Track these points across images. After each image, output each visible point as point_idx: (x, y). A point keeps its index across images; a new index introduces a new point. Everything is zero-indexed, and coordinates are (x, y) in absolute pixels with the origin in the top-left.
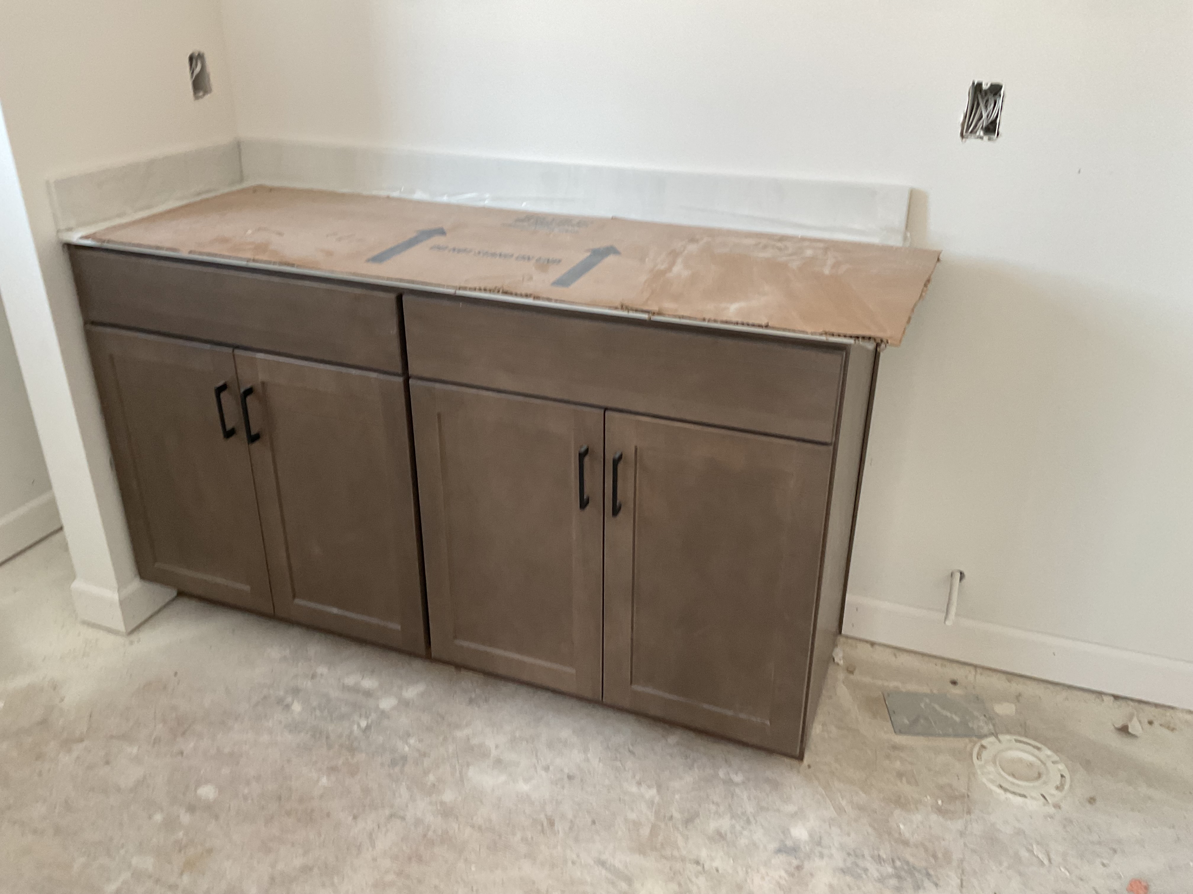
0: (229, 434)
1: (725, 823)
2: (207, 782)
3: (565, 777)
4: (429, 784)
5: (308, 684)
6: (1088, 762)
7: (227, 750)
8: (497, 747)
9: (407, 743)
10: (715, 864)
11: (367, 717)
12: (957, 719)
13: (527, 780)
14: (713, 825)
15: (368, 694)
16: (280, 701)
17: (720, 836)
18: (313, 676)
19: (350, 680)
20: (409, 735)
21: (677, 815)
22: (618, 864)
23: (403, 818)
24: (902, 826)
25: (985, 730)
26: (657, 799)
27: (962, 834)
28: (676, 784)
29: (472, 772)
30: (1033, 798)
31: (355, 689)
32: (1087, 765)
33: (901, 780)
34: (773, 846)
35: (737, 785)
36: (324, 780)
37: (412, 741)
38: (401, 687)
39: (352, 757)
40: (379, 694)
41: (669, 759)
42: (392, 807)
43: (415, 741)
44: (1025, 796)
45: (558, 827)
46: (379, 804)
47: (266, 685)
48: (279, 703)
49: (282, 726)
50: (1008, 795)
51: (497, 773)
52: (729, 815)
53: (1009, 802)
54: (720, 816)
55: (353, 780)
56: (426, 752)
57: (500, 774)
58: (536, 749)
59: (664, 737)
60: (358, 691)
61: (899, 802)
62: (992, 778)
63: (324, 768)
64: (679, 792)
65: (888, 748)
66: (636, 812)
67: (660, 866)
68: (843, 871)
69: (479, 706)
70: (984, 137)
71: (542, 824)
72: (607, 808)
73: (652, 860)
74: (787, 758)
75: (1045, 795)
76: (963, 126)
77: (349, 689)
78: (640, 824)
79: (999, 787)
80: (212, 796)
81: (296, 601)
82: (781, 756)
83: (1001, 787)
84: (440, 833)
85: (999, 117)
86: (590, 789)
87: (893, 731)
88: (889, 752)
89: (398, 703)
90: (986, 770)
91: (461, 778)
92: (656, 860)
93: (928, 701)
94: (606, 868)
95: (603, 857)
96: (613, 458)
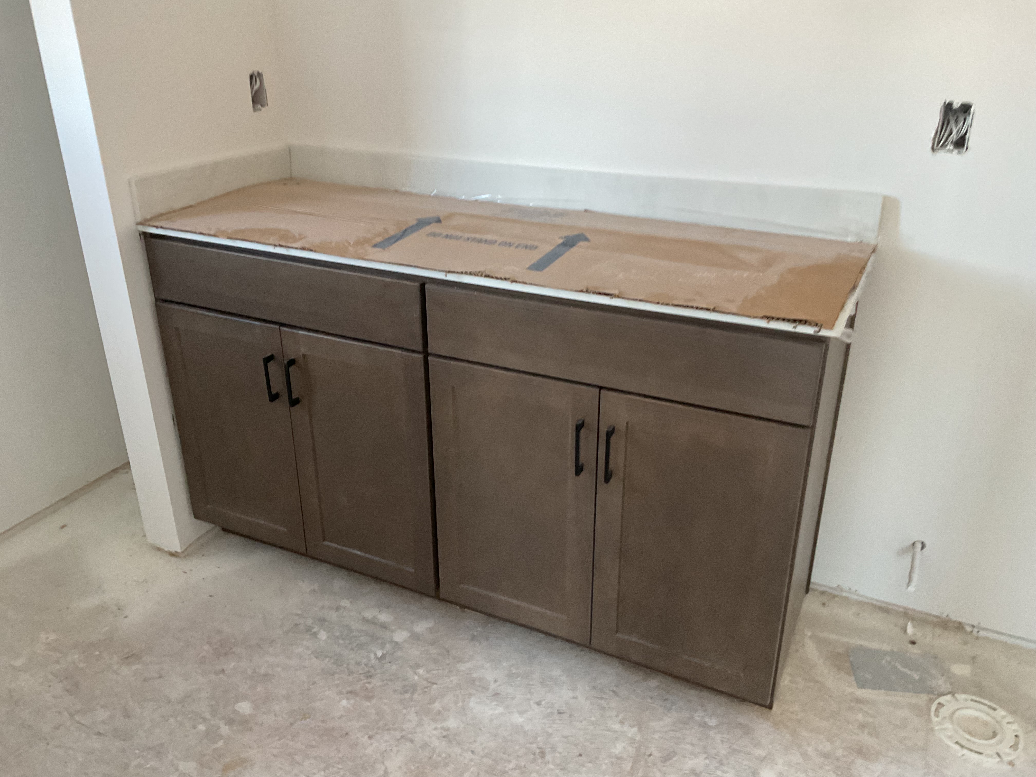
0: (274, 397)
1: (700, 763)
2: (244, 698)
3: (556, 712)
4: (435, 711)
5: (334, 615)
7: (262, 671)
8: (495, 681)
9: (416, 673)
11: (382, 648)
12: (916, 677)
13: (521, 713)
14: (688, 764)
15: (384, 626)
16: (308, 629)
18: (338, 609)
19: (369, 614)
20: (418, 666)
21: (656, 753)
23: (412, 741)
25: (942, 689)
26: (638, 737)
28: (656, 724)
29: (473, 703)
30: (988, 756)
31: (373, 622)
33: (863, 732)
35: (711, 727)
36: (344, 703)
37: (421, 671)
38: (412, 622)
39: (369, 683)
40: (394, 628)
41: (650, 701)
42: (403, 730)
43: (424, 671)
44: (981, 753)
45: (548, 757)
46: (391, 726)
47: (297, 615)
48: (307, 631)
49: (310, 652)
50: (965, 752)
51: (495, 705)
52: (705, 756)
53: (964, 757)
54: (696, 756)
55: (369, 704)
56: (434, 682)
57: (498, 705)
58: (529, 685)
59: (645, 680)
60: (374, 624)
61: (861, 751)
62: (949, 733)
63: (344, 692)
64: (658, 732)
65: (851, 701)
66: (619, 748)
69: (480, 643)
70: (953, 150)
71: (534, 754)
72: (592, 743)
74: (758, 706)
75: (1001, 754)
76: (934, 139)
77: (368, 621)
78: (622, 759)
79: (955, 743)
80: (248, 712)
81: (325, 543)
82: (753, 704)
83: (958, 743)
84: (443, 756)
85: (968, 133)
86: (577, 724)
87: (856, 685)
88: (852, 704)
89: (410, 636)
90: (944, 727)
91: (464, 708)
93: (888, 658)
96: (607, 431)
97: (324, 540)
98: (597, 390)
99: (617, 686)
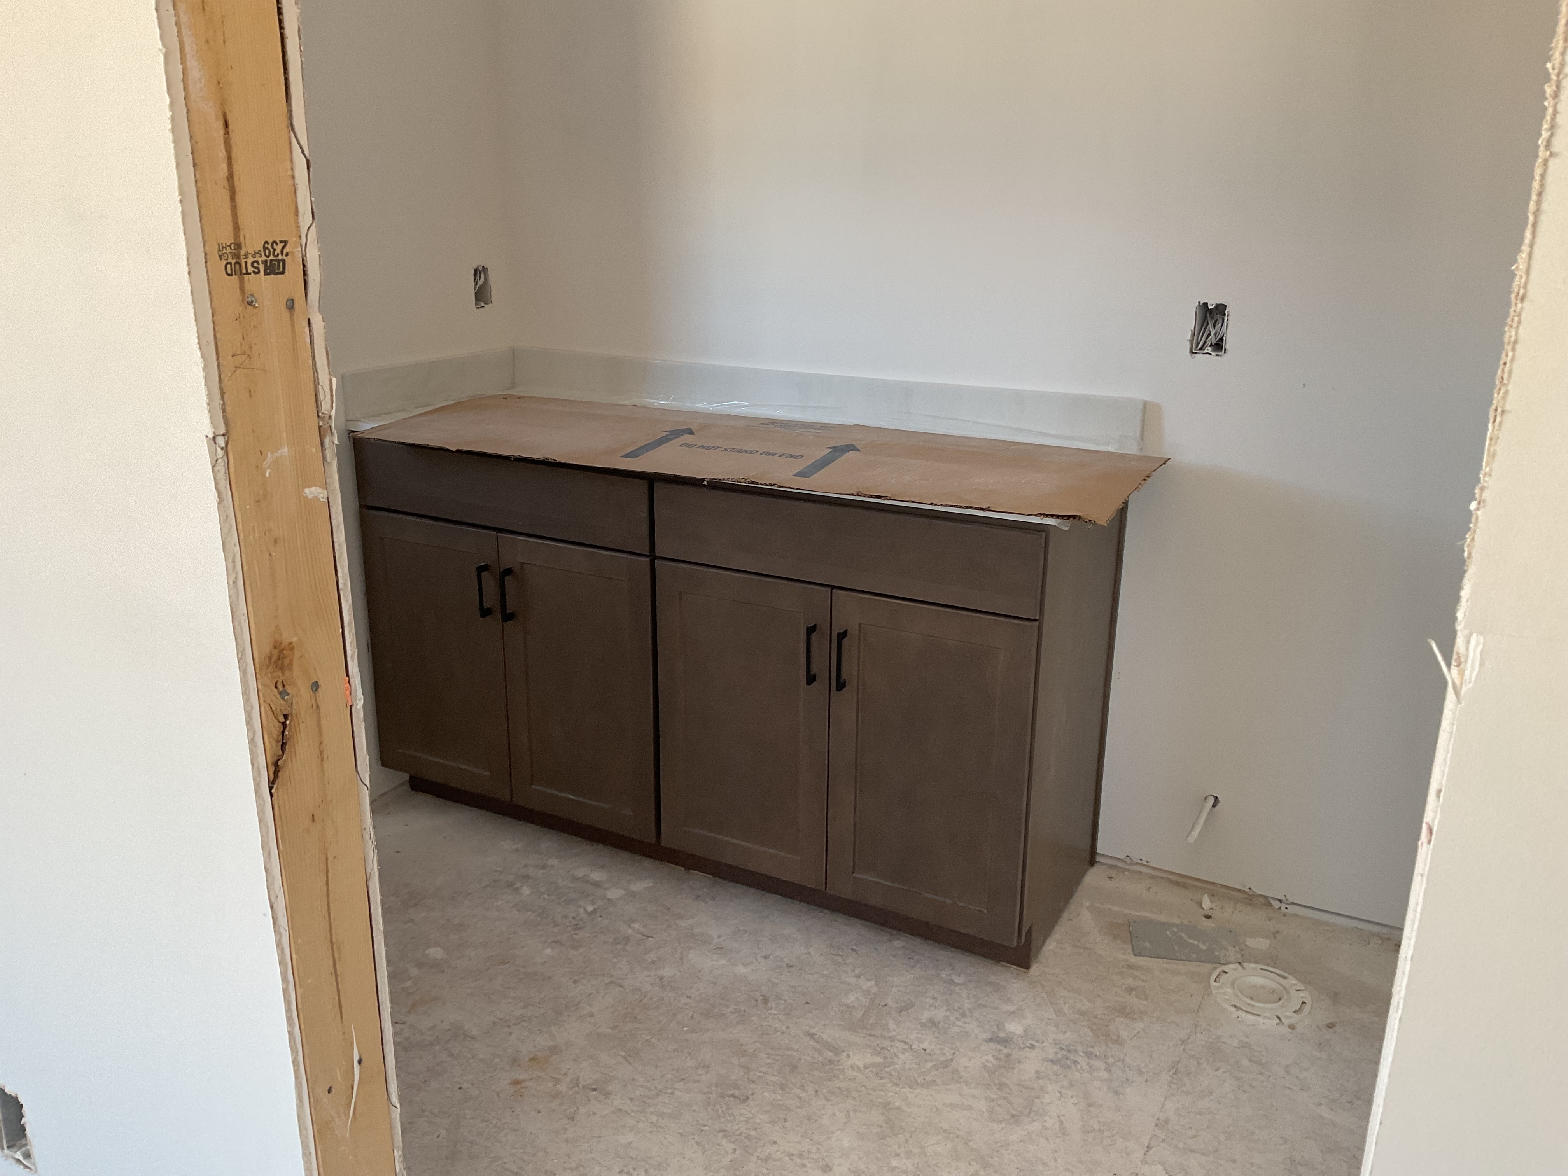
1: (939, 1014)
2: (436, 945)
3: (785, 965)
4: (649, 961)
5: (539, 873)
6: (1336, 994)
7: (456, 921)
8: (719, 937)
9: (630, 927)
10: (925, 1045)
11: (593, 904)
12: (1204, 948)
13: (745, 965)
14: (926, 1015)
15: (596, 884)
16: (510, 885)
17: (933, 1024)
18: (544, 867)
19: (580, 872)
20: (633, 921)
21: (890, 1003)
22: (825, 1036)
23: (621, 986)
24: (1121, 1031)
25: (1232, 959)
26: (874, 990)
27: (1183, 1042)
28: (896, 980)
29: (692, 955)
30: (1265, 1017)
31: (585, 880)
32: (1335, 997)
33: (1130, 994)
34: (984, 1036)
35: (959, 984)
36: (548, 951)
37: (636, 925)
38: (629, 882)
39: (576, 934)
40: (607, 886)
41: (892, 958)
42: (612, 976)
43: (639, 926)
44: (1258, 1015)
45: (772, 1004)
46: (599, 973)
47: (497, 871)
48: (508, 887)
49: (510, 905)
50: (1240, 1013)
51: (718, 957)
52: (945, 1008)
53: (1239, 1019)
54: (935, 1007)
55: (576, 953)
56: (650, 935)
57: (720, 958)
58: (758, 940)
59: (889, 941)
60: (587, 882)
61: (1124, 1011)
62: (1227, 997)
63: (549, 941)
64: (898, 986)
65: (1123, 967)
66: (851, 998)
67: (868, 1042)
68: (1052, 1061)
69: (705, 902)
70: (1212, 353)
71: (757, 1001)
72: (822, 993)
73: (861, 1037)
74: (1015, 967)
75: (1280, 1016)
76: (1192, 341)
77: (578, 879)
78: (853, 1007)
79: (1232, 1006)
80: (439, 957)
81: (533, 787)
82: (1008, 965)
83: (1235, 1006)
84: (655, 999)
85: (1225, 335)
86: (807, 977)
87: (1132, 953)
88: (1123, 970)
89: (625, 894)
90: (1222, 991)
91: (681, 959)
92: (864, 1037)
93: (1175, 930)
94: (814, 1039)
95: (814, 1031)
96: (839, 634)
97: (532, 785)
98: (829, 589)
99: (856, 945)
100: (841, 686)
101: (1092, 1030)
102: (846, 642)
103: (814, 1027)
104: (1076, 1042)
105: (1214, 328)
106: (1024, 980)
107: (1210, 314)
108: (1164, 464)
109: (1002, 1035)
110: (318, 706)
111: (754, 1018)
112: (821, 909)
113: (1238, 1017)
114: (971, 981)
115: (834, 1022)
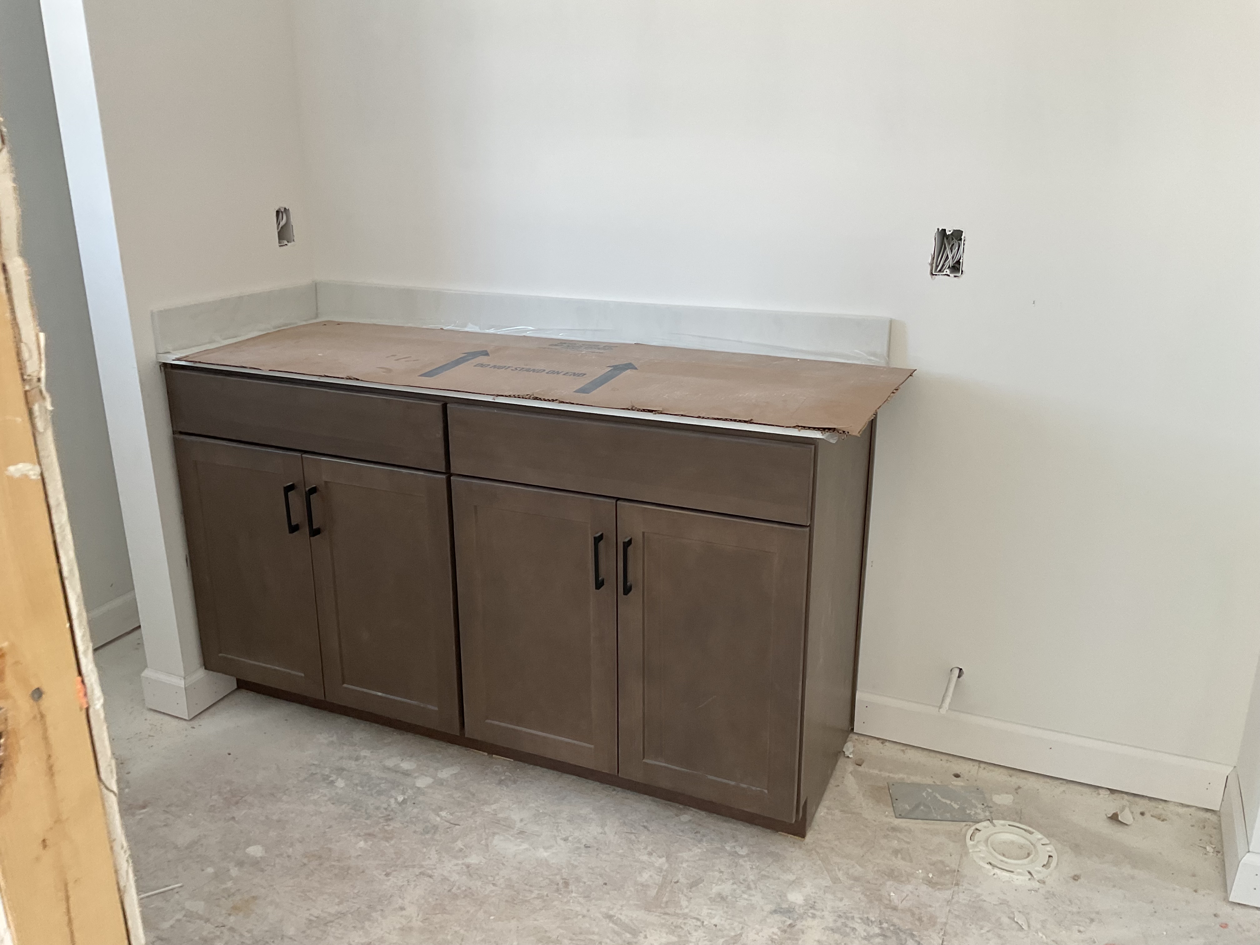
0: (293, 529)
1: (726, 888)
2: (256, 843)
3: (582, 846)
4: (457, 849)
5: (353, 764)
6: (1077, 846)
7: (275, 817)
8: (522, 820)
9: (439, 815)
10: (715, 921)
11: (403, 793)
12: (956, 806)
13: (546, 848)
14: (715, 889)
15: (406, 774)
16: (325, 778)
17: (722, 898)
18: (357, 759)
19: (390, 763)
20: (441, 809)
21: (683, 880)
22: (623, 918)
23: (431, 877)
24: (892, 894)
25: (981, 817)
26: (666, 867)
27: (948, 902)
28: (685, 855)
29: (496, 841)
30: (1019, 874)
31: (395, 770)
32: (1076, 848)
33: (896, 857)
34: (769, 907)
35: (742, 856)
36: (362, 844)
37: (443, 814)
38: (436, 769)
39: (388, 825)
40: (416, 775)
41: (681, 834)
42: (422, 866)
43: (447, 813)
44: (1012, 872)
45: (572, 887)
46: (410, 864)
47: (314, 764)
48: (324, 780)
49: (326, 798)
50: (996, 871)
51: (520, 841)
52: (731, 881)
53: (995, 876)
54: (723, 881)
55: (388, 845)
56: (456, 823)
57: (522, 842)
58: (557, 823)
59: (677, 815)
60: (396, 772)
61: (892, 874)
62: (983, 855)
63: (362, 834)
64: (687, 861)
65: (888, 829)
66: (645, 876)
67: (663, 921)
68: (832, 930)
69: (507, 786)
70: (950, 275)
71: (558, 884)
72: (618, 873)
73: (656, 916)
74: (791, 835)
75: (1032, 872)
76: (932, 264)
77: (389, 769)
78: (647, 886)
79: (988, 864)
80: (259, 854)
81: (345, 685)
82: (786, 834)
83: (990, 863)
84: (464, 888)
85: (962, 258)
86: (604, 857)
87: (894, 815)
88: (888, 833)
89: (433, 783)
90: (978, 850)
91: (487, 846)
92: (660, 916)
93: (930, 790)
94: (613, 922)
95: (611, 913)
96: (624, 543)
97: (343, 683)
98: (614, 501)
99: (647, 821)
100: (627, 590)
101: (866, 895)
102: (630, 549)
103: (613, 909)
104: (852, 908)
105: (952, 251)
106: (800, 848)
107: (947, 239)
108: (911, 375)
109: (785, 906)
110: (42, 716)
111: (556, 903)
112: (613, 787)
113: (994, 874)
114: (753, 853)
115: (631, 902)
